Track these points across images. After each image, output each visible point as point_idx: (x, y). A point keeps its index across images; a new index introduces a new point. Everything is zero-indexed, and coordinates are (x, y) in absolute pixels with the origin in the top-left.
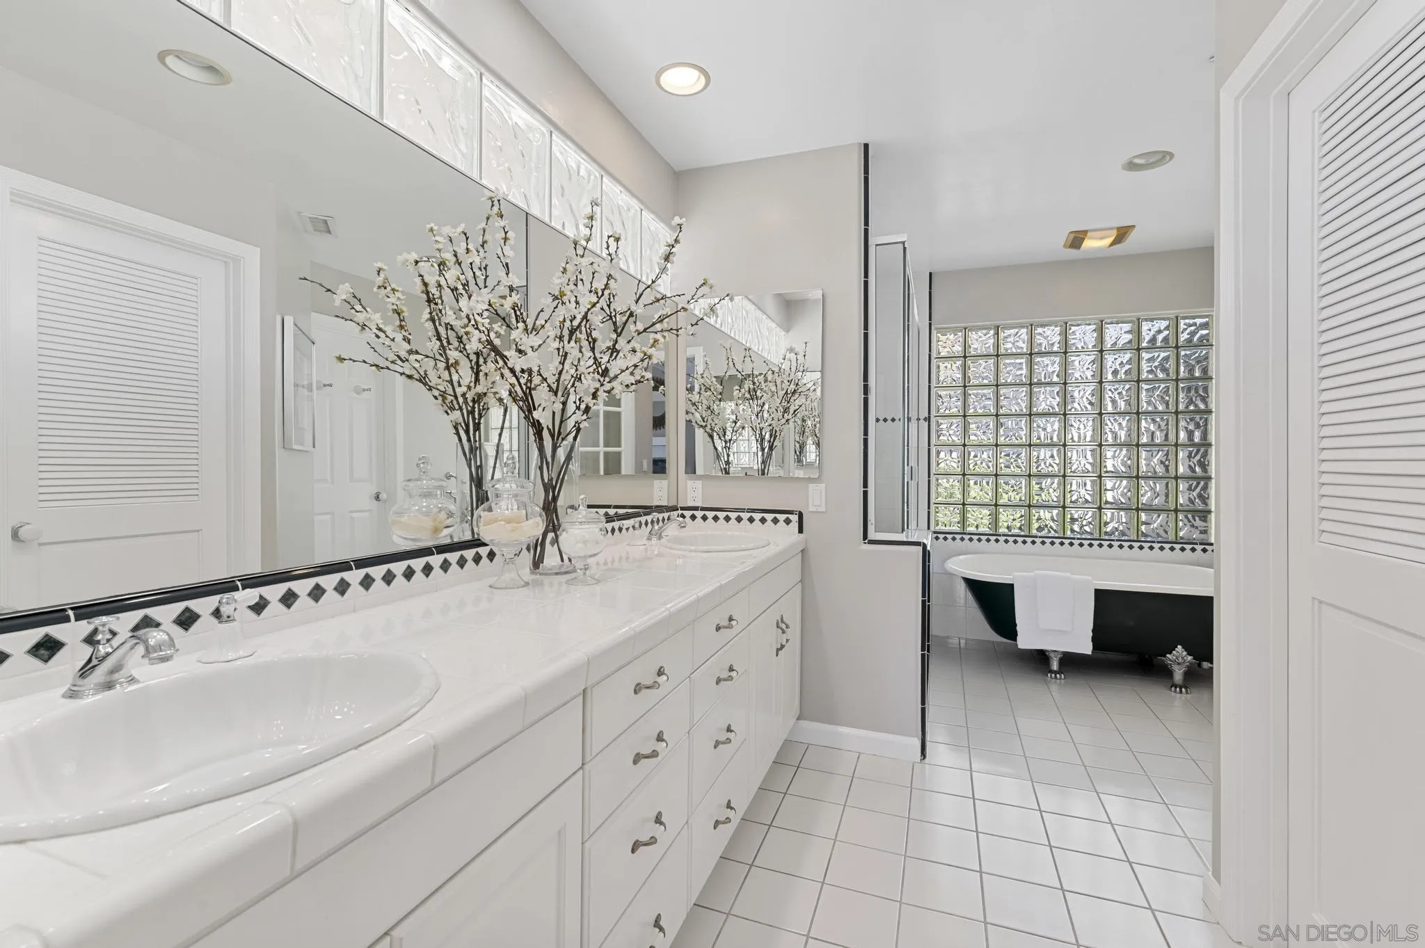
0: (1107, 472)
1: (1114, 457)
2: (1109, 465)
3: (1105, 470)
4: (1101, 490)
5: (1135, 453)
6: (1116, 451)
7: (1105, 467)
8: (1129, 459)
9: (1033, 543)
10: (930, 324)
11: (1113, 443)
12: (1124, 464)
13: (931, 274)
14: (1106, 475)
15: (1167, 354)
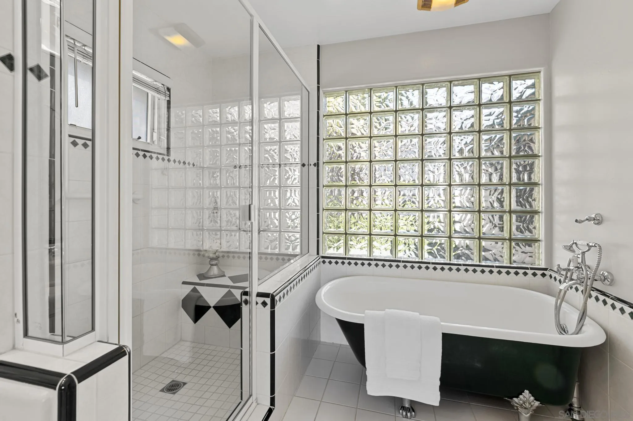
0: (455, 207)
1: (461, 195)
2: (457, 201)
3: (453, 205)
4: (451, 223)
5: (478, 191)
6: (462, 189)
7: (454, 203)
8: (472, 197)
9: (398, 266)
10: (318, 88)
11: (460, 183)
12: (469, 200)
13: (318, 46)
14: (455, 209)
15: (501, 110)
